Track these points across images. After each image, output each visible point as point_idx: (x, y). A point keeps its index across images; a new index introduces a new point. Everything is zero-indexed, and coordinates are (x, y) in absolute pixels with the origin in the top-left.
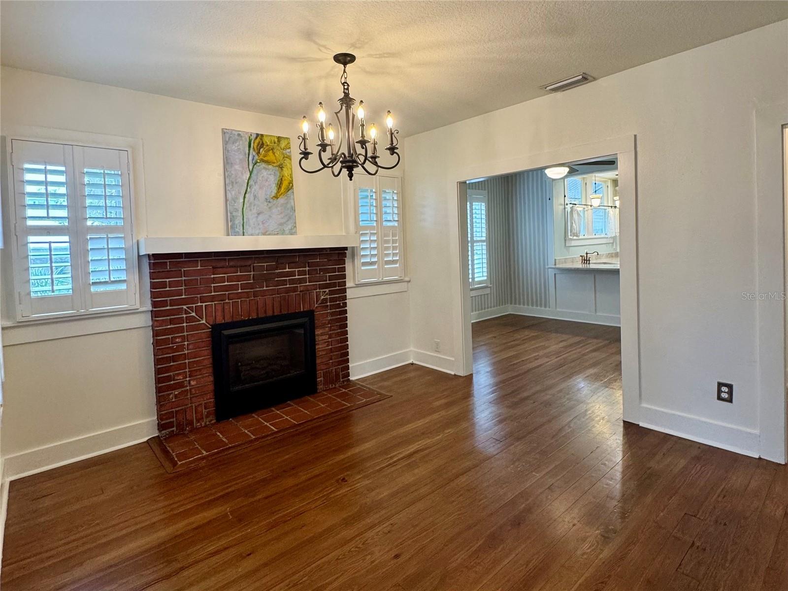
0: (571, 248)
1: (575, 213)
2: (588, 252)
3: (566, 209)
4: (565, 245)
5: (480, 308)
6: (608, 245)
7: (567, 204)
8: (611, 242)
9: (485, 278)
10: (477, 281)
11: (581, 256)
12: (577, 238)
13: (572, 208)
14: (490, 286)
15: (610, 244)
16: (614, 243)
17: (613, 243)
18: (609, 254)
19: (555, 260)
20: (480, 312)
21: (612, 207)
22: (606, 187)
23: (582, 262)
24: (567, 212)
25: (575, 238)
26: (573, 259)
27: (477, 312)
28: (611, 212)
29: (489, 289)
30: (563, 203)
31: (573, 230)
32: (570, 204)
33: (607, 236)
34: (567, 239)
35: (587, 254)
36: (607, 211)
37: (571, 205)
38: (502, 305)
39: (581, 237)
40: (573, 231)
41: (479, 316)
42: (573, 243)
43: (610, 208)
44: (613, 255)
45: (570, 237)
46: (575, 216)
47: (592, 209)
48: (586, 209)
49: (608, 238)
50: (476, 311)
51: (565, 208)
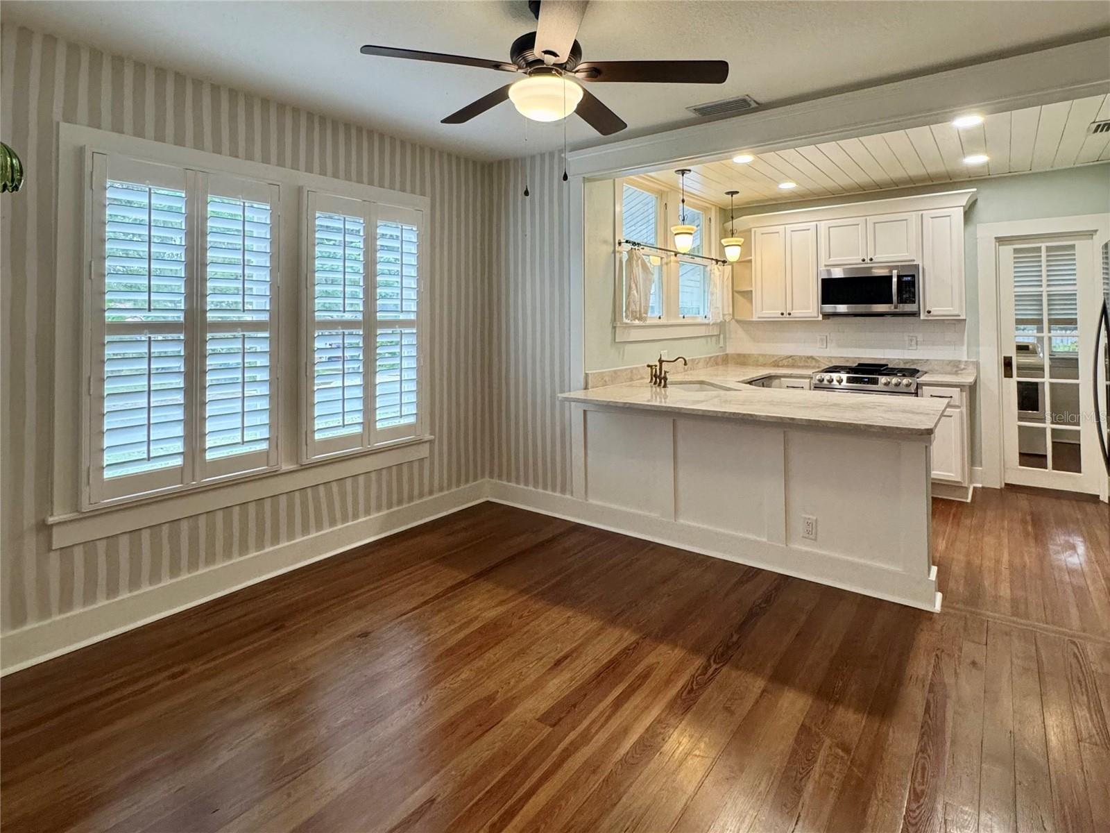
0: (628, 347)
1: (638, 266)
2: (663, 359)
3: (617, 255)
4: (615, 340)
5: (395, 497)
6: (709, 339)
7: (620, 244)
8: (716, 334)
9: (412, 420)
10: (383, 431)
11: (648, 366)
12: (641, 323)
13: (630, 252)
14: (428, 437)
15: (714, 338)
16: (722, 336)
17: (718, 336)
18: (710, 358)
19: (587, 375)
20: (395, 509)
21: (717, 261)
22: (708, 222)
23: (652, 379)
24: (621, 262)
25: (637, 322)
26: (632, 372)
27: (384, 512)
28: (717, 273)
29: (427, 445)
30: (612, 240)
31: (632, 304)
32: (627, 242)
33: (706, 321)
34: (618, 325)
35: (661, 361)
36: (708, 269)
37: (629, 246)
38: (467, 481)
39: (649, 322)
40: (632, 307)
41: (387, 522)
42: (635, 335)
43: (714, 262)
44: (719, 360)
45: (625, 320)
46: (638, 271)
47: (677, 262)
48: (665, 260)
49: (708, 324)
50: (379, 508)
51: (614, 252)
